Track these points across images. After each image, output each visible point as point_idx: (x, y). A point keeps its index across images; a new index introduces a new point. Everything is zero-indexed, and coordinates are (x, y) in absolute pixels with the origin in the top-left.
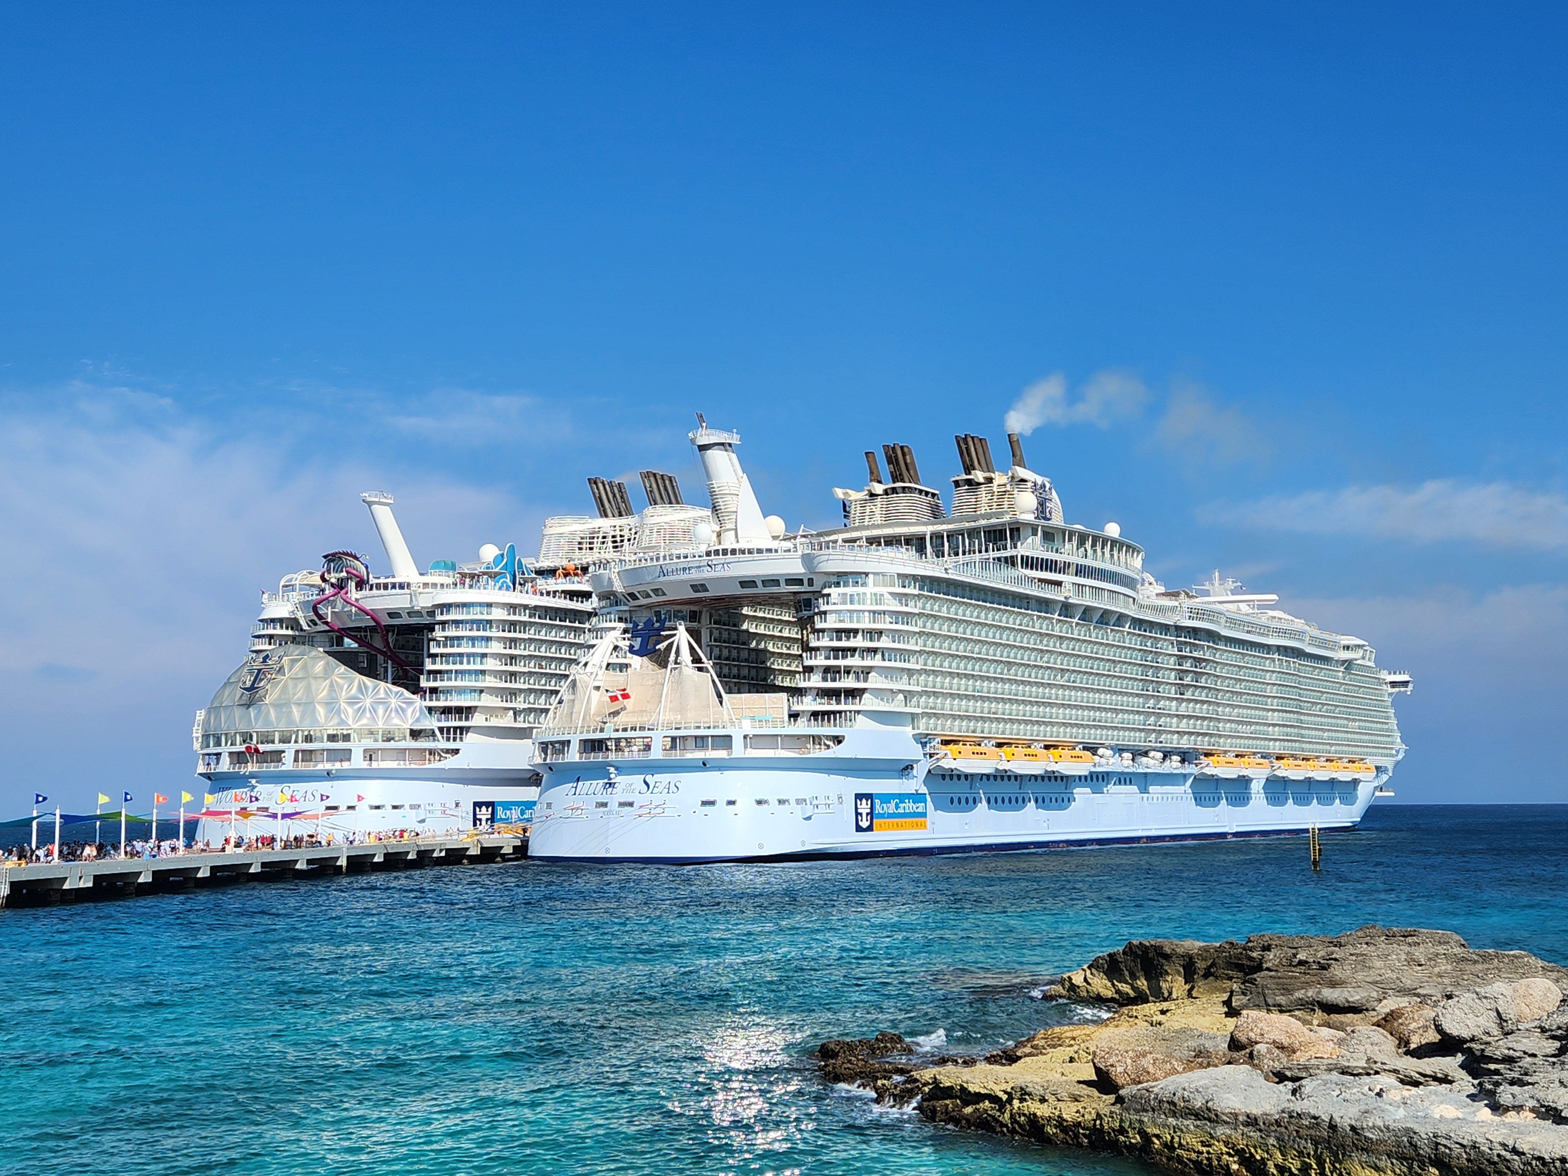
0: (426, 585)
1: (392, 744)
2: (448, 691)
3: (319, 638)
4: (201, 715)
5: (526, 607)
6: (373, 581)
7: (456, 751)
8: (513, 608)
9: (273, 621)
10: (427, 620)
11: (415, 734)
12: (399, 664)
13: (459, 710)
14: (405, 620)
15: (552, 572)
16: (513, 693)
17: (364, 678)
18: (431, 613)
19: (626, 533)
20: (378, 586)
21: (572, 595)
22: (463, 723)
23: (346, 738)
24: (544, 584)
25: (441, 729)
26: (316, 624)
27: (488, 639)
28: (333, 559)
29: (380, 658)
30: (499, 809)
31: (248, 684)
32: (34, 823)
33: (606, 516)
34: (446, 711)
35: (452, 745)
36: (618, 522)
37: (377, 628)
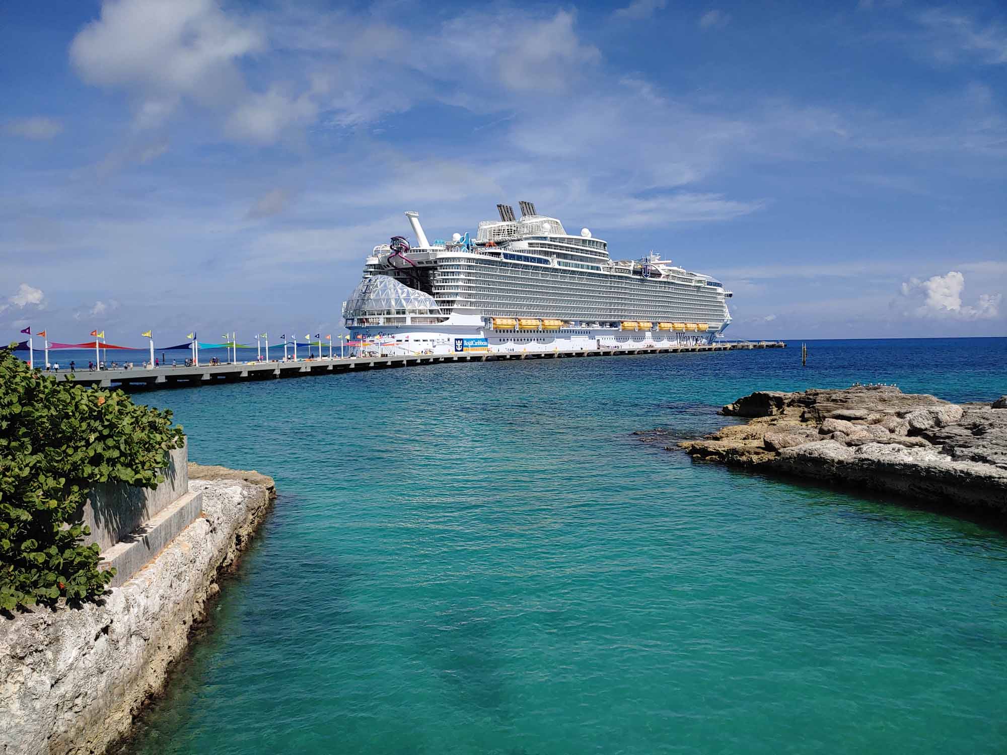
0: (433, 250)
1: (422, 316)
2: (444, 294)
3: (389, 272)
4: (345, 304)
5: (474, 259)
6: (411, 248)
7: (448, 318)
8: (469, 259)
9: (371, 265)
10: (433, 265)
11: (431, 311)
12: (422, 283)
13: (448, 302)
14: (425, 265)
15: (483, 245)
16: (470, 295)
17: (409, 289)
18: (436, 262)
19: (513, 228)
20: (414, 250)
21: (493, 254)
22: (450, 307)
23: (404, 313)
24: (480, 249)
25: (441, 309)
26: (389, 267)
27: (459, 273)
28: (394, 239)
29: (415, 281)
30: (465, 341)
31: (364, 291)
32: (286, 346)
33: (505, 221)
34: (444, 302)
35: (446, 316)
36: (509, 223)
37: (415, 268)
